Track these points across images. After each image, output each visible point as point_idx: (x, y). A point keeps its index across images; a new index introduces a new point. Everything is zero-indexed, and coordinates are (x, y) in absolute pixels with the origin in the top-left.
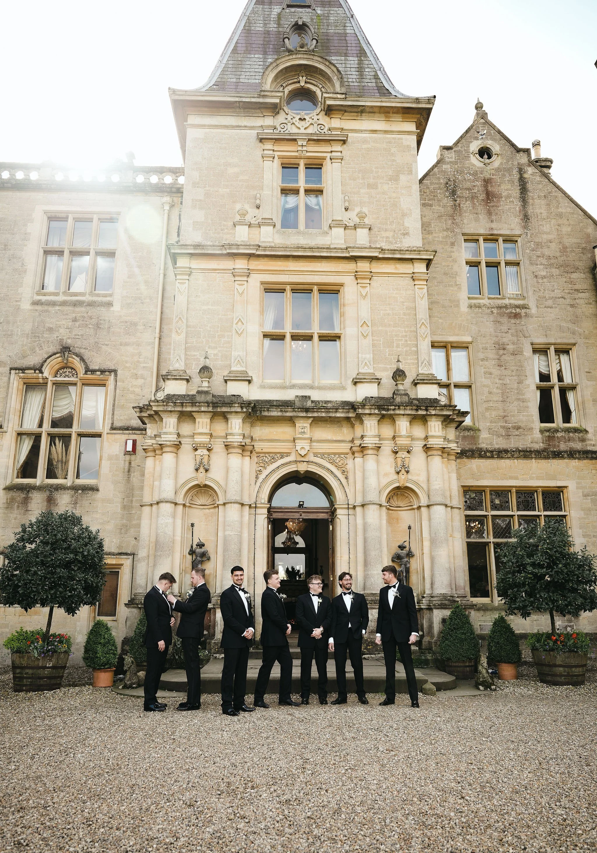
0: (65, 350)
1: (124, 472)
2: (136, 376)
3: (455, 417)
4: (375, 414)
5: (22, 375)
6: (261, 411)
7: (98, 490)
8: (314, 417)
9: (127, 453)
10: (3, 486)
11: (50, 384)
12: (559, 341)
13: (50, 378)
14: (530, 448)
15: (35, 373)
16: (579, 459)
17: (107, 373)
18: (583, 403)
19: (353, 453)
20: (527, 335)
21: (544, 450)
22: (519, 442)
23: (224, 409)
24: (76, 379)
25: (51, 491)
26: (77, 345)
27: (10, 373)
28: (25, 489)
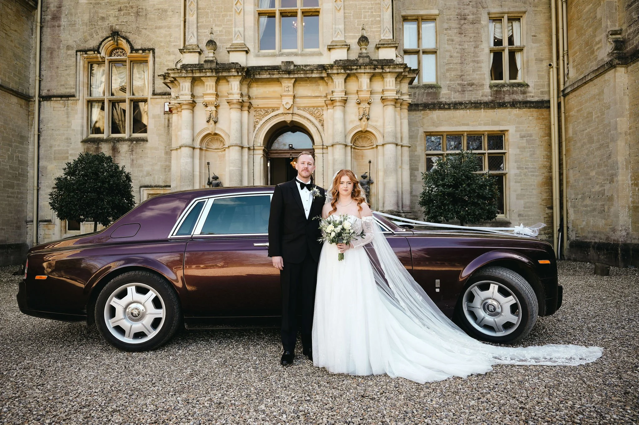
0: (115, 34)
1: (165, 127)
2: (169, 53)
3: (407, 74)
4: (341, 73)
5: (85, 55)
6: (254, 75)
7: (147, 141)
8: (296, 78)
9: (165, 113)
10: (80, 140)
11: (106, 62)
12: (512, 10)
13: (107, 58)
14: (480, 100)
15: (94, 53)
16: (519, 108)
17: (147, 51)
18: (528, 62)
19: (327, 106)
20: (485, 6)
21: (492, 102)
22: (472, 96)
23: (225, 74)
24: (126, 57)
25: (114, 143)
26: (124, 30)
27: (77, 54)
28: (96, 141)
